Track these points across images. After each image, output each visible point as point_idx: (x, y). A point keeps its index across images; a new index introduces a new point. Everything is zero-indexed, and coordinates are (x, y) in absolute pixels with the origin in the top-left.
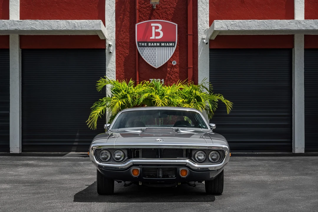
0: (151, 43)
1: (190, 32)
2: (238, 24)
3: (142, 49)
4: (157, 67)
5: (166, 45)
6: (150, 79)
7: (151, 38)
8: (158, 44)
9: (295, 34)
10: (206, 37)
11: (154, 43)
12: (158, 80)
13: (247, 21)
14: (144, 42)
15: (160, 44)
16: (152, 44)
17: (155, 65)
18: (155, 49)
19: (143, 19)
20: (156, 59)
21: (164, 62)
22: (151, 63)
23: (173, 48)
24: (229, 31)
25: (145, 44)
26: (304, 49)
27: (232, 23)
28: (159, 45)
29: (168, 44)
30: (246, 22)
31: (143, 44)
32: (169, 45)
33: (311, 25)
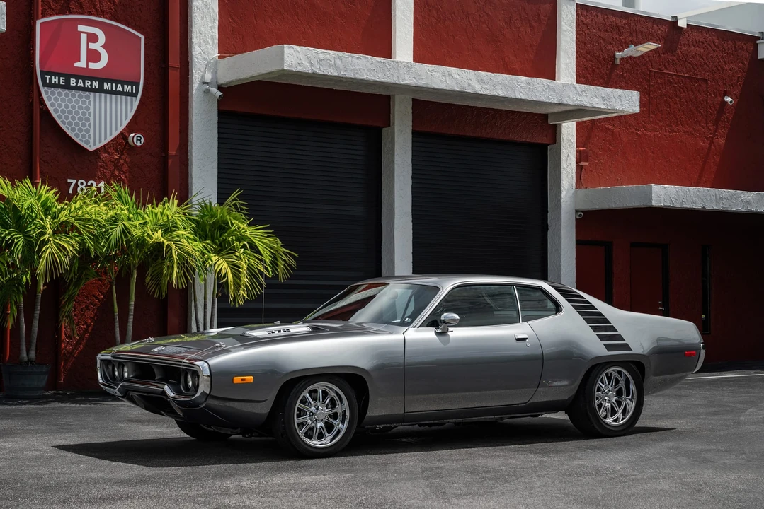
0: (77, 78)
1: (174, 61)
2: (333, 61)
3: (53, 93)
4: (91, 148)
5: (116, 88)
6: (69, 180)
7: (76, 65)
8: (94, 82)
9: (394, 96)
10: (212, 79)
11: (84, 78)
12: (89, 183)
13: (351, 57)
14: (59, 75)
15: (101, 85)
16: (80, 81)
17: (87, 142)
18: (88, 97)
19: (50, 8)
20: (89, 125)
21: (111, 135)
22: (77, 135)
23: (134, 98)
24: (314, 76)
25: (61, 81)
26: (413, 133)
27: (321, 56)
28: (97, 87)
29: (119, 85)
30: (350, 59)
31: (55, 80)
32: (123, 89)
33: (470, 82)
